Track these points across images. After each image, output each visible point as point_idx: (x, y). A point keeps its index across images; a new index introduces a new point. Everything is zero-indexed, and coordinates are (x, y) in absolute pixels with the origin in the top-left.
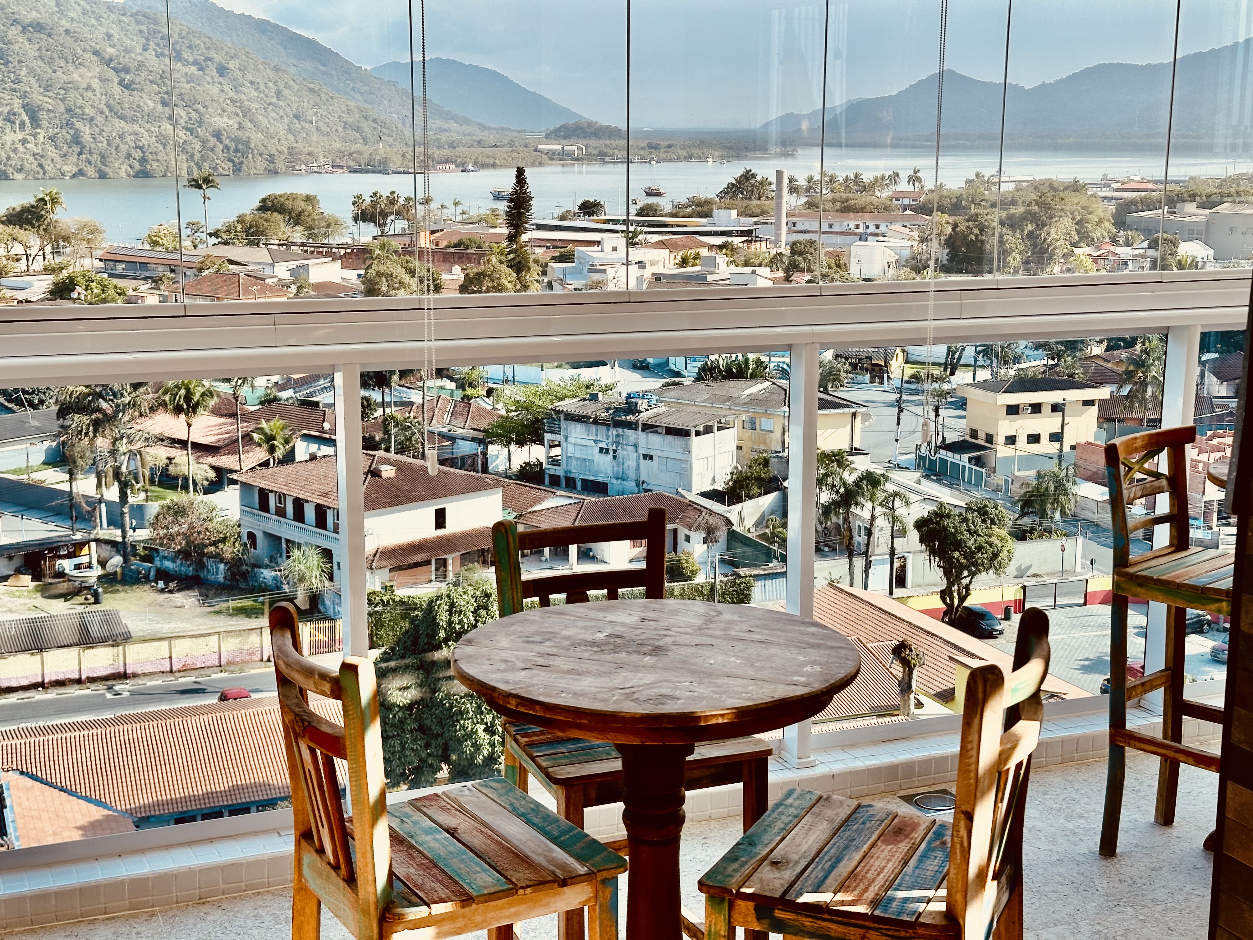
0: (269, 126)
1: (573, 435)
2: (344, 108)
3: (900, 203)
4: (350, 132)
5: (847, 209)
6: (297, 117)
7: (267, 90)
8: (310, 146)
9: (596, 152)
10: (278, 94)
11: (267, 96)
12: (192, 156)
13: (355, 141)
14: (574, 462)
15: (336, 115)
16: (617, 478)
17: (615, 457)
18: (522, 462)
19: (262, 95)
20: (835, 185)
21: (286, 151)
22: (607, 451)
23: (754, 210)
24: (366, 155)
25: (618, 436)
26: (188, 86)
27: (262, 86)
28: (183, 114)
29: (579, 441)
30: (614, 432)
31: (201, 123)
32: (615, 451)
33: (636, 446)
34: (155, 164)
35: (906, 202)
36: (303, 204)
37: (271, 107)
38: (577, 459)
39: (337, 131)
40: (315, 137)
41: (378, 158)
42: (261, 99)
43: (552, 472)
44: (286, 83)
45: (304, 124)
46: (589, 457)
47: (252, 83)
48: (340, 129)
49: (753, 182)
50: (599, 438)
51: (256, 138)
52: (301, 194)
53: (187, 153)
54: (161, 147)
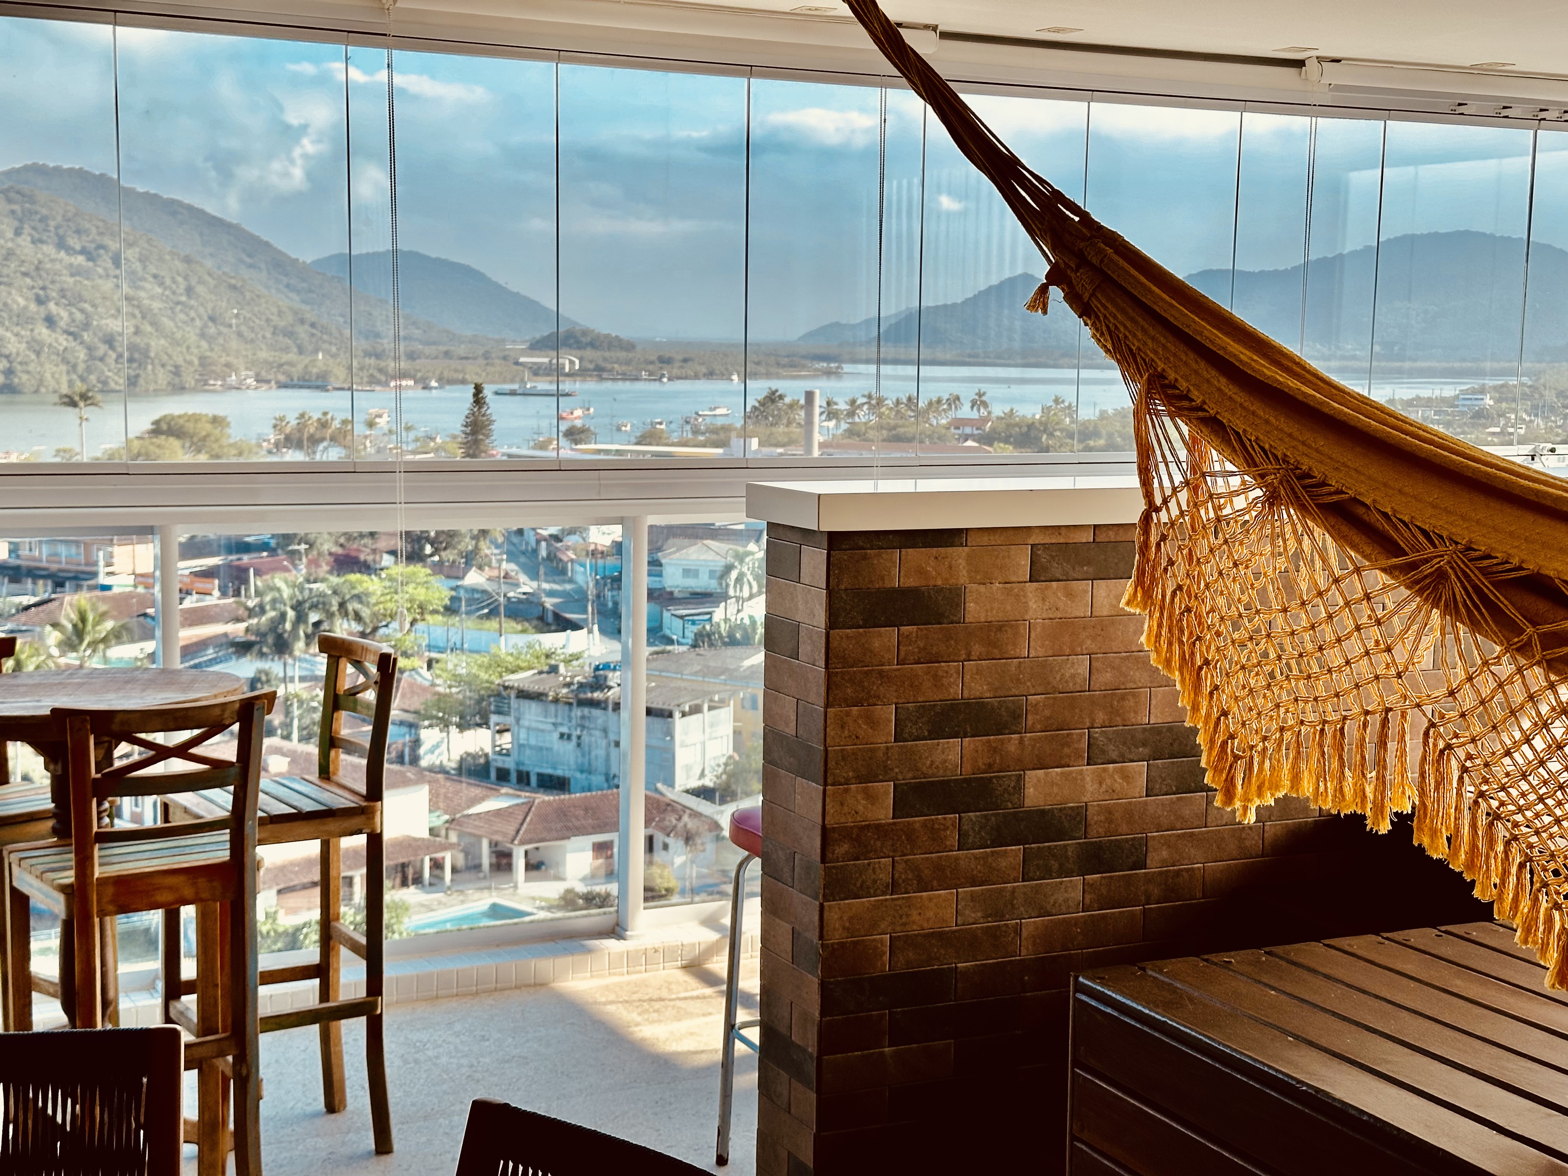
0: (175, 330)
1: (527, 716)
2: (274, 310)
3: (960, 432)
4: (281, 338)
5: (897, 438)
6: (212, 319)
7: (174, 287)
8: (228, 355)
9: (591, 366)
10: (189, 291)
11: (174, 293)
12: (74, 367)
13: (286, 350)
14: (528, 752)
15: (264, 318)
16: (582, 772)
17: (579, 745)
18: (462, 752)
19: (167, 293)
20: (883, 409)
21: (196, 362)
22: (569, 737)
23: (780, 439)
24: (300, 367)
25: (583, 717)
26: (71, 280)
27: (168, 282)
28: (64, 314)
29: (534, 725)
30: (577, 712)
31: (86, 326)
32: (579, 737)
33: (605, 731)
34: (25, 377)
35: (968, 430)
36: (208, 427)
37: (179, 307)
38: (531, 747)
39: (264, 337)
40: (234, 344)
41: (315, 370)
42: (167, 297)
43: (500, 764)
44: (200, 278)
45: (222, 328)
46: (547, 745)
47: (155, 276)
48: (268, 335)
49: (780, 405)
50: (559, 720)
51: (157, 344)
52: (206, 415)
53: (68, 363)
54: (33, 356)
